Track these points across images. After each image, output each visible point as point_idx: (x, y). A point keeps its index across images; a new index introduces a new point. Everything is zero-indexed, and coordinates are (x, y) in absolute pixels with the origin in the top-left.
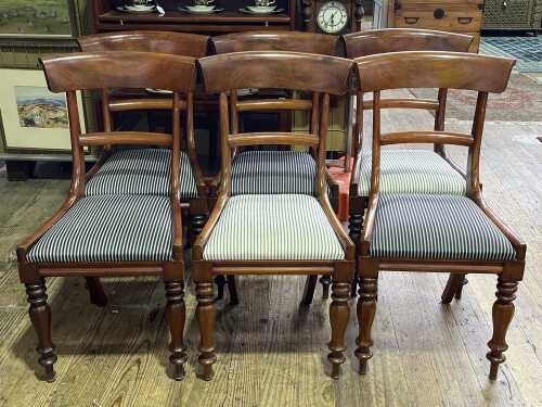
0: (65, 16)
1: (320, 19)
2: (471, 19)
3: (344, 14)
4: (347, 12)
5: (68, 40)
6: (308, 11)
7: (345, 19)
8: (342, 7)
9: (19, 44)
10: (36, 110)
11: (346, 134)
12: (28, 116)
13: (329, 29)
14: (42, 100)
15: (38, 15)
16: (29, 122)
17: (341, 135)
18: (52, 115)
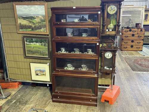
0: (47, 52)
1: (105, 55)
2: (140, 43)
3: (111, 54)
4: (112, 54)
5: (47, 58)
6: (102, 54)
7: (112, 56)
8: (111, 53)
9: (36, 58)
10: (39, 72)
11: (112, 81)
12: (37, 73)
13: (108, 58)
14: (40, 70)
15: (41, 52)
16: (37, 75)
17: (110, 81)
18: (42, 73)
